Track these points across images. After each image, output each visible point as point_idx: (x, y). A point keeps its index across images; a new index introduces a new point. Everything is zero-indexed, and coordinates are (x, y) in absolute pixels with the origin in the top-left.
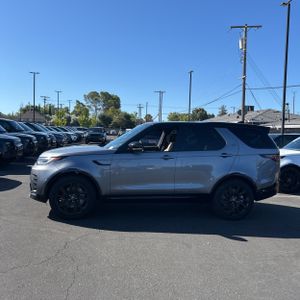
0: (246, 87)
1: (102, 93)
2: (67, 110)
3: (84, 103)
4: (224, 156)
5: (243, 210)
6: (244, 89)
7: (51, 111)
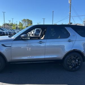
0: (71, 16)
1: (27, 19)
2: (17, 25)
3: (22, 22)
4: (70, 41)
5: (78, 67)
6: (70, 17)
7: (12, 25)
